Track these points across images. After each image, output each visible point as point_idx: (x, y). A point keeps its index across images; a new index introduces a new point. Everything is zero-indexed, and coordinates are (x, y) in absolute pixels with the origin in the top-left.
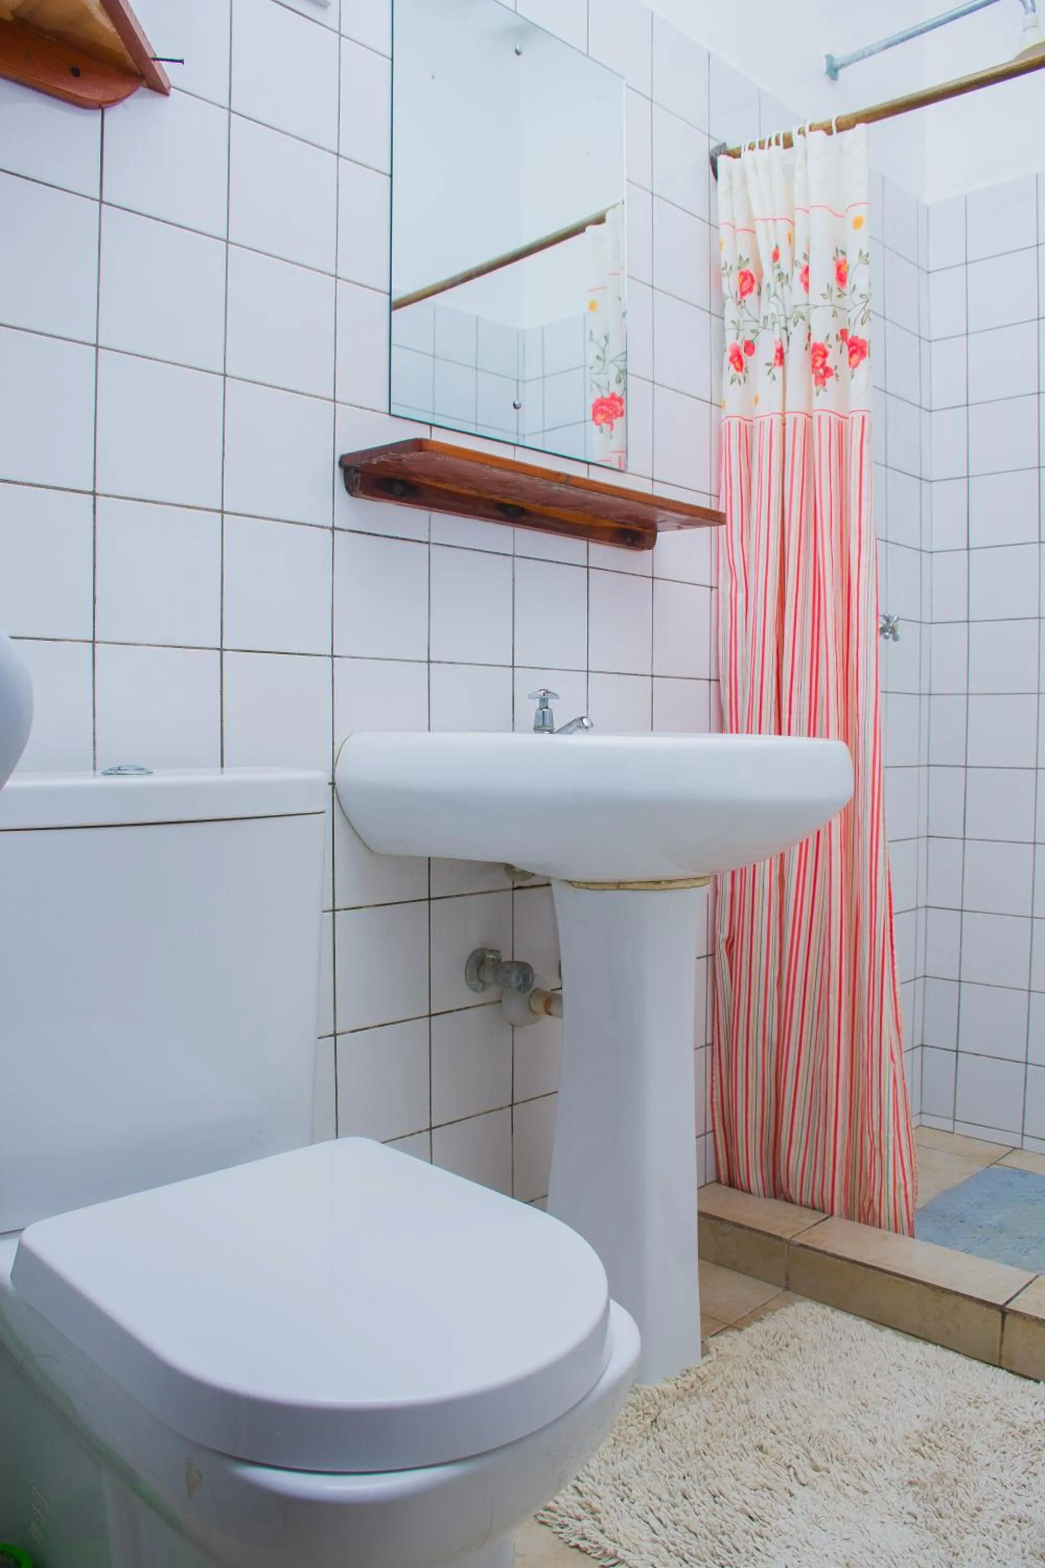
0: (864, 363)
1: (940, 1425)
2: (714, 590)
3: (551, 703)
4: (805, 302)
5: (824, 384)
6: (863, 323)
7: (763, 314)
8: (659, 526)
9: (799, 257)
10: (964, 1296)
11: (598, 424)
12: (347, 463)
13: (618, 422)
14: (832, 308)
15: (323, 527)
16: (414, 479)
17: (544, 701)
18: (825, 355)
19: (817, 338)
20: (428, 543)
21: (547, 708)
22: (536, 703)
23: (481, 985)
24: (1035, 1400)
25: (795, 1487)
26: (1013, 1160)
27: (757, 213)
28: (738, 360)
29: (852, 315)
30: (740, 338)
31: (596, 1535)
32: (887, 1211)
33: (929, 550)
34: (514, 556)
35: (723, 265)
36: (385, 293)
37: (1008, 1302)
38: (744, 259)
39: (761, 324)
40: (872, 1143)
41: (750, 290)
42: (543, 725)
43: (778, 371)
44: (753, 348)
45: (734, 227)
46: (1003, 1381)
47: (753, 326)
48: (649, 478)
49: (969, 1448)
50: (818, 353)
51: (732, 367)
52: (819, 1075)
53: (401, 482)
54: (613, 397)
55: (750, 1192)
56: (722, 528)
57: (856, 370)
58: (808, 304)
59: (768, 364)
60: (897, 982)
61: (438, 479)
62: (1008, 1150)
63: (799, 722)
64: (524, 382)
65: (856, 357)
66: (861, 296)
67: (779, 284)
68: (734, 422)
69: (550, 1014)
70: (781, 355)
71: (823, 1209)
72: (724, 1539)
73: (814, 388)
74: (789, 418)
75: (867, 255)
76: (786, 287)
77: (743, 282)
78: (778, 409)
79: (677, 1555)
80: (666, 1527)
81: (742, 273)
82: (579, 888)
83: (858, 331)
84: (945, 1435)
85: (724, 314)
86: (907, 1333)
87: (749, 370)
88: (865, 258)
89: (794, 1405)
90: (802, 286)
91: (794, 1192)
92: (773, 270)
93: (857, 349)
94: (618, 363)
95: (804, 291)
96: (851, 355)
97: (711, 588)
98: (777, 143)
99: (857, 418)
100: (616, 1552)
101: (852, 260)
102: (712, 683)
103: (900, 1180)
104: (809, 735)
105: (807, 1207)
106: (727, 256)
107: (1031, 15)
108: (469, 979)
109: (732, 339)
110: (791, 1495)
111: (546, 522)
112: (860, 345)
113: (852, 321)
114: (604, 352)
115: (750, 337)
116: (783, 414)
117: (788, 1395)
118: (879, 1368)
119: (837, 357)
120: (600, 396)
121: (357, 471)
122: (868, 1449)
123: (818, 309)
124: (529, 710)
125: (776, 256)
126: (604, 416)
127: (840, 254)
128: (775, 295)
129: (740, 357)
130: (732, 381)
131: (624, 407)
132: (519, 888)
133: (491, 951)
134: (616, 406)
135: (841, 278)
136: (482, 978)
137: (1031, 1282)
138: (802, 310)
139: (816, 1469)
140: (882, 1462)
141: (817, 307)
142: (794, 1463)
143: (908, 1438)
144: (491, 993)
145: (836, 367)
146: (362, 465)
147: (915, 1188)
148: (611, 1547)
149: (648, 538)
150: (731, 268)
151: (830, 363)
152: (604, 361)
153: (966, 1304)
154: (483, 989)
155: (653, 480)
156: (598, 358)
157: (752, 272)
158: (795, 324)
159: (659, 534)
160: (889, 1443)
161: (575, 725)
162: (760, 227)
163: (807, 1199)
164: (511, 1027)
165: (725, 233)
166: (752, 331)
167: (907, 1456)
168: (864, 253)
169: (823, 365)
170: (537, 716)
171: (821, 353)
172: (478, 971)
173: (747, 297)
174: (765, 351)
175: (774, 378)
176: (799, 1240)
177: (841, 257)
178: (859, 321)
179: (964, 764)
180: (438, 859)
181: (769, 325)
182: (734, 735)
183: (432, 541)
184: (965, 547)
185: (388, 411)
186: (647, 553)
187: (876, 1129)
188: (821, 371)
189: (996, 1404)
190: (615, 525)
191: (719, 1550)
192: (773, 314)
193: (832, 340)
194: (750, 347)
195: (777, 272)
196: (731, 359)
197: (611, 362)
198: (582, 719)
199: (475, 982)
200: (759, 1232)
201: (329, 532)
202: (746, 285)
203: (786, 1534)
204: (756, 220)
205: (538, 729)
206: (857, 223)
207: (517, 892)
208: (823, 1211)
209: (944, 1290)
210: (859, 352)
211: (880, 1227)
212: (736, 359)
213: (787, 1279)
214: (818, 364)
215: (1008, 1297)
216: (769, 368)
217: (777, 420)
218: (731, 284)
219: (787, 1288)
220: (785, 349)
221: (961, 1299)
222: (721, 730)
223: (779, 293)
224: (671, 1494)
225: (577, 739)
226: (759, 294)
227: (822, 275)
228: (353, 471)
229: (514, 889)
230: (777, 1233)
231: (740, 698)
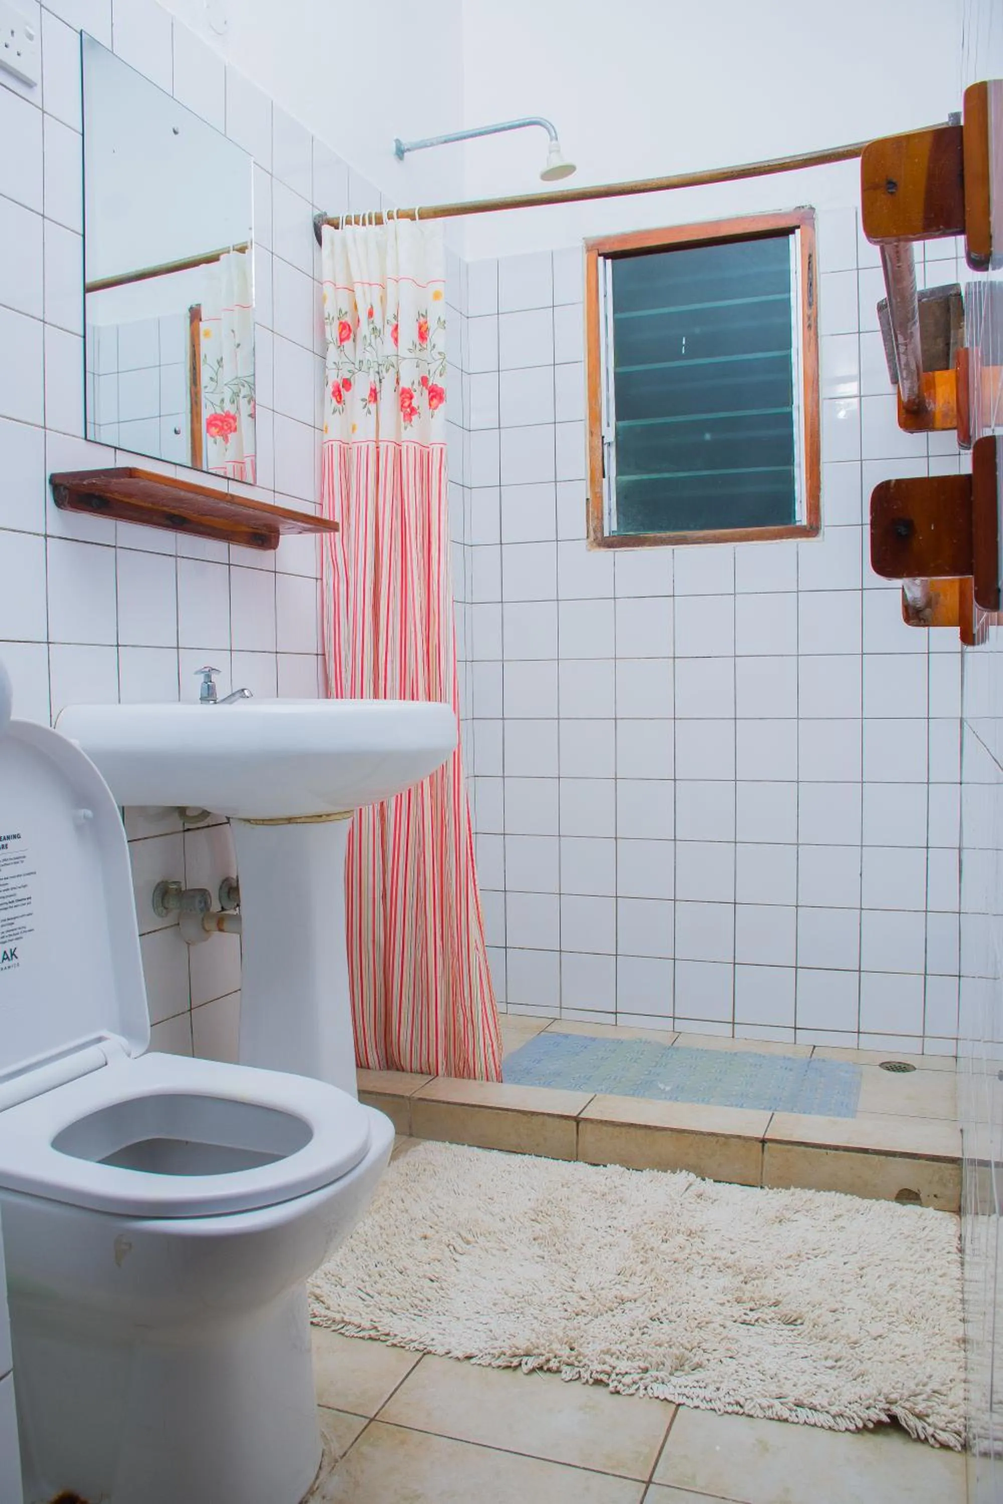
0: (442, 406)
1: (546, 1202)
2: (319, 581)
3: (214, 677)
4: (395, 353)
5: (411, 420)
6: (441, 375)
7: (359, 358)
8: (281, 530)
9: (389, 316)
10: (549, 1115)
11: (212, 436)
12: (58, 481)
13: (231, 436)
14: (416, 360)
15: (38, 535)
16: (109, 495)
17: (208, 677)
18: (411, 397)
19: (405, 384)
20: (115, 547)
21: (211, 682)
22: (201, 678)
23: (165, 911)
24: (605, 1177)
25: (457, 1257)
26: (555, 1028)
27: (356, 278)
28: (338, 394)
29: (432, 367)
30: (339, 377)
31: (324, 1312)
32: (480, 1067)
33: (470, 544)
34: (176, 556)
35: (326, 316)
36: (80, 336)
37: (580, 1114)
38: (343, 312)
39: (357, 366)
40: (465, 1015)
41: (348, 337)
42: (209, 695)
43: (372, 407)
44: (350, 385)
45: (335, 285)
46: (581, 1169)
47: (351, 367)
48: (271, 490)
49: (569, 1212)
50: (406, 395)
51: (334, 401)
52: (420, 968)
53: (100, 498)
54: (228, 415)
55: (369, 1068)
56: (338, 535)
57: (436, 412)
58: (397, 356)
59: (363, 400)
60: (478, 888)
61: (131, 496)
62: (552, 1020)
63: (393, 687)
64: (99, 375)
65: (435, 401)
66: (440, 353)
67: (373, 336)
68: (336, 445)
69: (221, 930)
70: (374, 394)
71: (429, 1072)
72: (418, 1295)
73: (403, 423)
74: (382, 446)
75: (444, 322)
76: (378, 339)
77: (342, 331)
78: (372, 436)
79: (388, 1311)
80: (372, 1297)
81: (341, 323)
82: (257, 824)
83: (436, 380)
84: (552, 1207)
85: (326, 355)
86: (507, 1151)
87: (346, 402)
88: (442, 324)
89: (440, 1207)
90: (392, 340)
91: (406, 1063)
92: (369, 325)
93: (436, 395)
94: (232, 387)
95: (394, 346)
96: (431, 399)
97: (317, 579)
98: (370, 223)
99: (437, 448)
100: (343, 1318)
101: (432, 324)
102: (319, 657)
103: (488, 1042)
104: (401, 699)
105: (417, 1072)
106: (330, 309)
107: (554, 142)
108: (155, 908)
109: (334, 377)
110: (456, 1261)
111: (201, 529)
112: (439, 392)
113: (432, 373)
114: (217, 374)
115: (347, 376)
116: (377, 442)
117: (435, 1203)
118: (494, 1175)
119: (420, 400)
120: (213, 412)
121: (66, 488)
122: (501, 1225)
123: (406, 360)
124: (196, 685)
125: (371, 314)
126: (217, 430)
127: (421, 317)
128: (370, 345)
129: (339, 391)
130: (334, 412)
131: (237, 424)
132: (189, 830)
133: (175, 883)
134: (230, 423)
135: (423, 336)
136: (166, 906)
137: (592, 1100)
138: (393, 359)
139: (468, 1243)
140: (512, 1231)
141: (405, 358)
142: (452, 1242)
143: (526, 1213)
144: (170, 919)
145: (419, 407)
146: (72, 484)
147: (499, 1045)
148: (338, 1317)
149: (273, 540)
150: (333, 318)
151: (415, 403)
152: (217, 382)
153: (550, 1120)
154: (167, 914)
155: (274, 491)
156: (211, 379)
157: (349, 323)
158: (387, 370)
159: (281, 536)
160: (514, 1219)
161: (238, 695)
162: (358, 289)
163: (416, 1065)
164: (186, 945)
165: (328, 289)
166: (349, 371)
167: (527, 1224)
168: (442, 320)
169: (410, 405)
170: (202, 688)
171: (408, 395)
172: (163, 899)
173: (345, 343)
174: (360, 388)
175: (369, 412)
176: (418, 1095)
177: (422, 320)
178: (438, 373)
179: (501, 717)
180: (130, 808)
181: (364, 368)
182: (339, 700)
183: (119, 545)
184: (499, 542)
185: (83, 436)
186: (272, 552)
187: (468, 1004)
188: (408, 410)
189: (581, 1183)
190: (250, 530)
191: (417, 1302)
192: (368, 360)
193: (416, 386)
194: (347, 384)
195: (372, 326)
196: (333, 393)
197: (226, 385)
198: (243, 690)
199: (161, 909)
200: (385, 1094)
201: (43, 538)
202: (345, 333)
203: (458, 1284)
204: (354, 283)
205: (203, 699)
206: (437, 296)
207: (187, 834)
208: (430, 1074)
209: (533, 1113)
210: (438, 397)
211: (475, 1079)
212: (337, 393)
213: (410, 1127)
214: (406, 404)
215: (579, 1111)
216: (364, 403)
217: (372, 446)
218: (332, 332)
219: (411, 1135)
220: (378, 390)
221: (546, 1117)
222: (327, 696)
223: (373, 344)
224: (370, 1276)
225: (240, 707)
226: (354, 340)
227: (408, 333)
228: (62, 488)
229: (185, 831)
230: (400, 1093)
231: (343, 670)
